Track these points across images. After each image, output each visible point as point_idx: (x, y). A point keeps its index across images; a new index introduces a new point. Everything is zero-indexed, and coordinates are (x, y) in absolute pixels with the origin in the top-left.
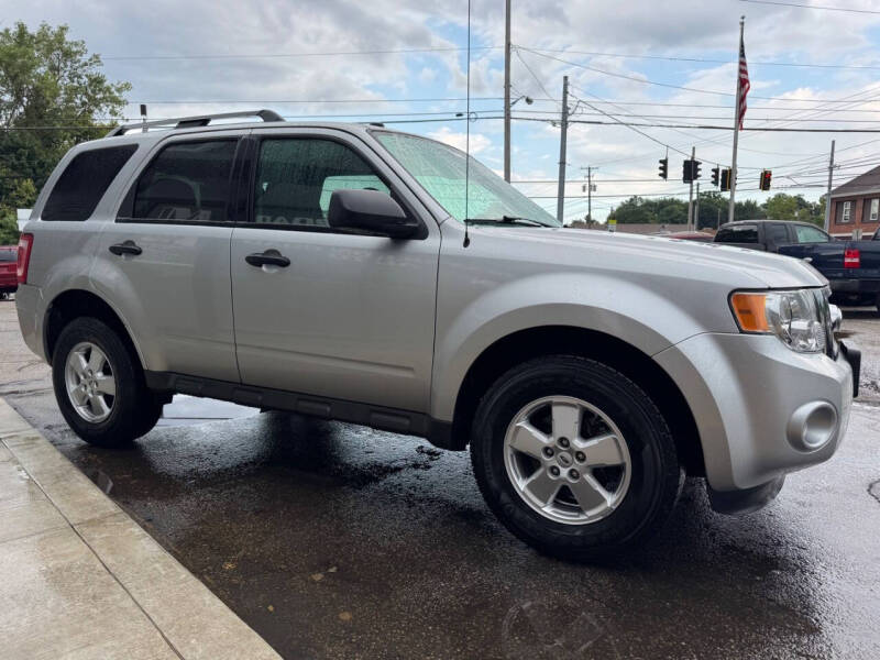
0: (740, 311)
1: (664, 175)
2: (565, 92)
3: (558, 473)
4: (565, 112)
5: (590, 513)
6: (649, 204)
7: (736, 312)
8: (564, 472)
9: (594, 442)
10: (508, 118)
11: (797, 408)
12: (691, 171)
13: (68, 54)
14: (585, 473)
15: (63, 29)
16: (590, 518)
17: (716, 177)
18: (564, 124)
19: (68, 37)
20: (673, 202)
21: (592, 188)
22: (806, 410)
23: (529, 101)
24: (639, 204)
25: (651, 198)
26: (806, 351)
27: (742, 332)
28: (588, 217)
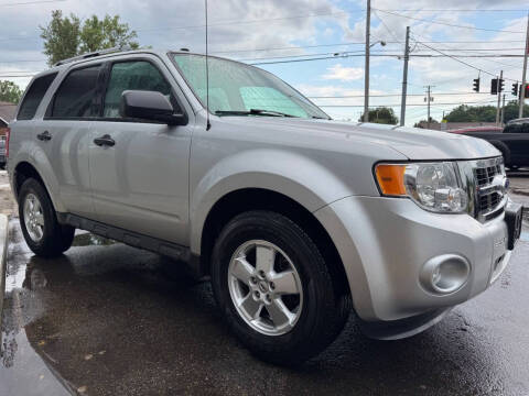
0: (384, 179)
1: (477, 89)
2: (408, 37)
3: (259, 297)
4: (407, 50)
5: (279, 328)
6: (472, 109)
7: (379, 181)
8: (263, 296)
9: (281, 275)
10: (368, 56)
11: (429, 259)
12: (496, 86)
13: (119, 32)
14: (276, 298)
15: (117, 17)
16: (279, 331)
17: (515, 90)
18: (407, 58)
19: (120, 22)
20: (489, 107)
21: (431, 99)
22: (438, 260)
23: (383, 44)
24: (466, 110)
25: (474, 106)
26: (448, 212)
27: (382, 195)
28: (430, 119)
